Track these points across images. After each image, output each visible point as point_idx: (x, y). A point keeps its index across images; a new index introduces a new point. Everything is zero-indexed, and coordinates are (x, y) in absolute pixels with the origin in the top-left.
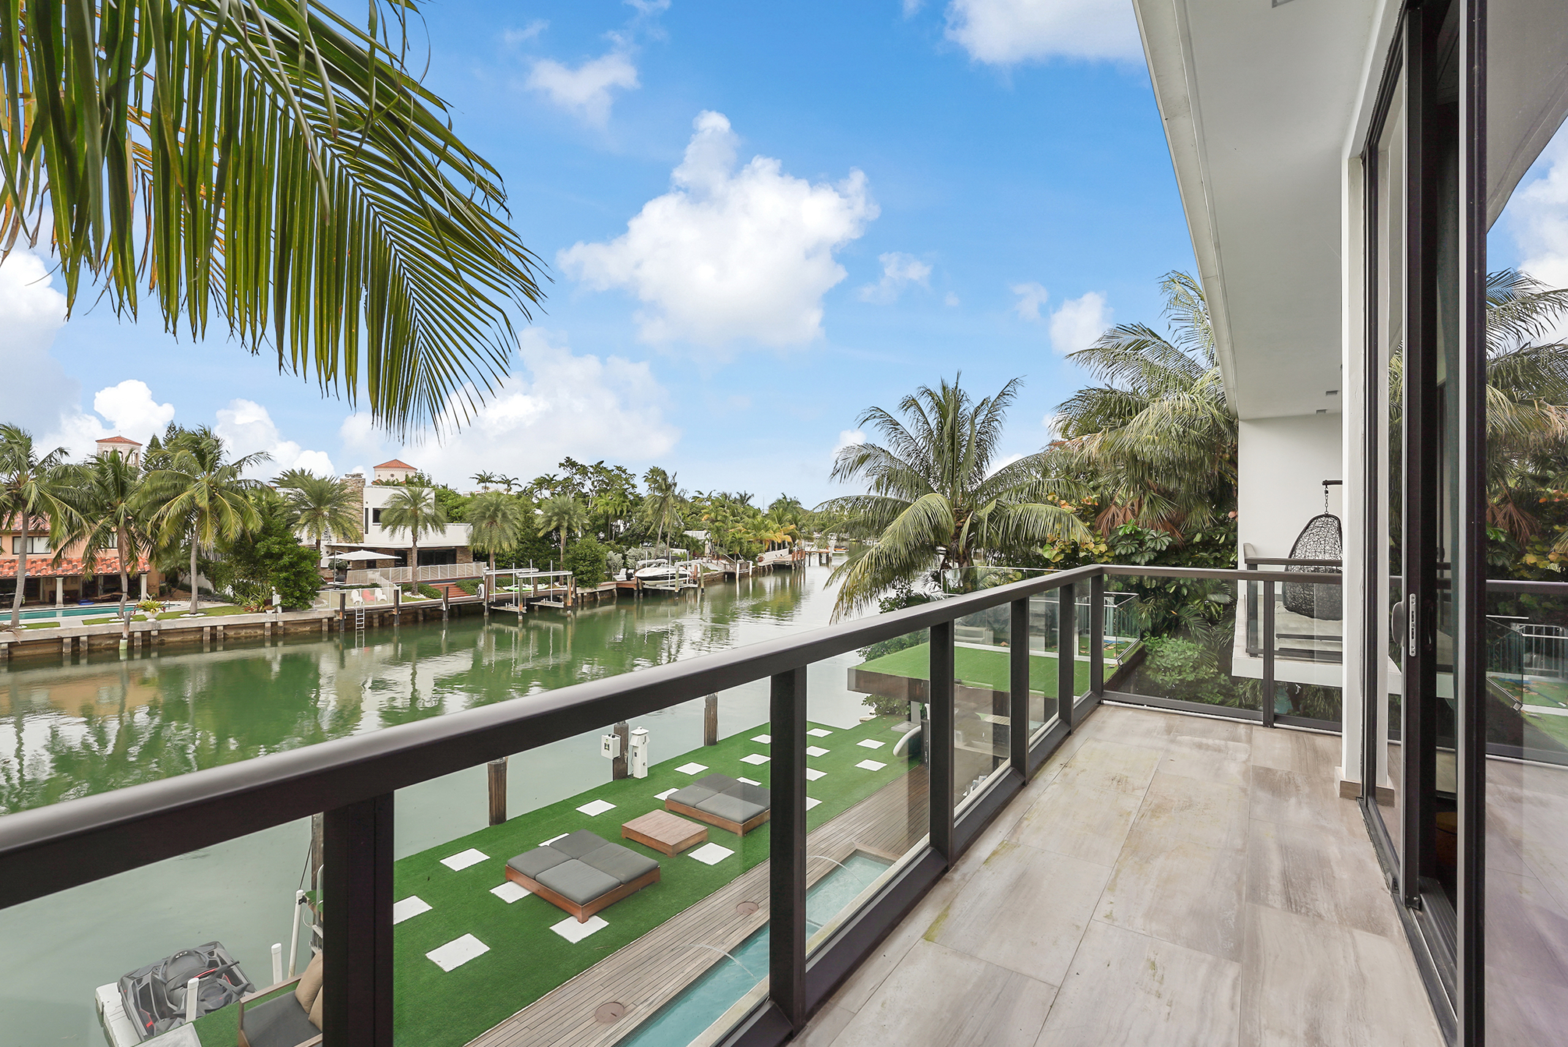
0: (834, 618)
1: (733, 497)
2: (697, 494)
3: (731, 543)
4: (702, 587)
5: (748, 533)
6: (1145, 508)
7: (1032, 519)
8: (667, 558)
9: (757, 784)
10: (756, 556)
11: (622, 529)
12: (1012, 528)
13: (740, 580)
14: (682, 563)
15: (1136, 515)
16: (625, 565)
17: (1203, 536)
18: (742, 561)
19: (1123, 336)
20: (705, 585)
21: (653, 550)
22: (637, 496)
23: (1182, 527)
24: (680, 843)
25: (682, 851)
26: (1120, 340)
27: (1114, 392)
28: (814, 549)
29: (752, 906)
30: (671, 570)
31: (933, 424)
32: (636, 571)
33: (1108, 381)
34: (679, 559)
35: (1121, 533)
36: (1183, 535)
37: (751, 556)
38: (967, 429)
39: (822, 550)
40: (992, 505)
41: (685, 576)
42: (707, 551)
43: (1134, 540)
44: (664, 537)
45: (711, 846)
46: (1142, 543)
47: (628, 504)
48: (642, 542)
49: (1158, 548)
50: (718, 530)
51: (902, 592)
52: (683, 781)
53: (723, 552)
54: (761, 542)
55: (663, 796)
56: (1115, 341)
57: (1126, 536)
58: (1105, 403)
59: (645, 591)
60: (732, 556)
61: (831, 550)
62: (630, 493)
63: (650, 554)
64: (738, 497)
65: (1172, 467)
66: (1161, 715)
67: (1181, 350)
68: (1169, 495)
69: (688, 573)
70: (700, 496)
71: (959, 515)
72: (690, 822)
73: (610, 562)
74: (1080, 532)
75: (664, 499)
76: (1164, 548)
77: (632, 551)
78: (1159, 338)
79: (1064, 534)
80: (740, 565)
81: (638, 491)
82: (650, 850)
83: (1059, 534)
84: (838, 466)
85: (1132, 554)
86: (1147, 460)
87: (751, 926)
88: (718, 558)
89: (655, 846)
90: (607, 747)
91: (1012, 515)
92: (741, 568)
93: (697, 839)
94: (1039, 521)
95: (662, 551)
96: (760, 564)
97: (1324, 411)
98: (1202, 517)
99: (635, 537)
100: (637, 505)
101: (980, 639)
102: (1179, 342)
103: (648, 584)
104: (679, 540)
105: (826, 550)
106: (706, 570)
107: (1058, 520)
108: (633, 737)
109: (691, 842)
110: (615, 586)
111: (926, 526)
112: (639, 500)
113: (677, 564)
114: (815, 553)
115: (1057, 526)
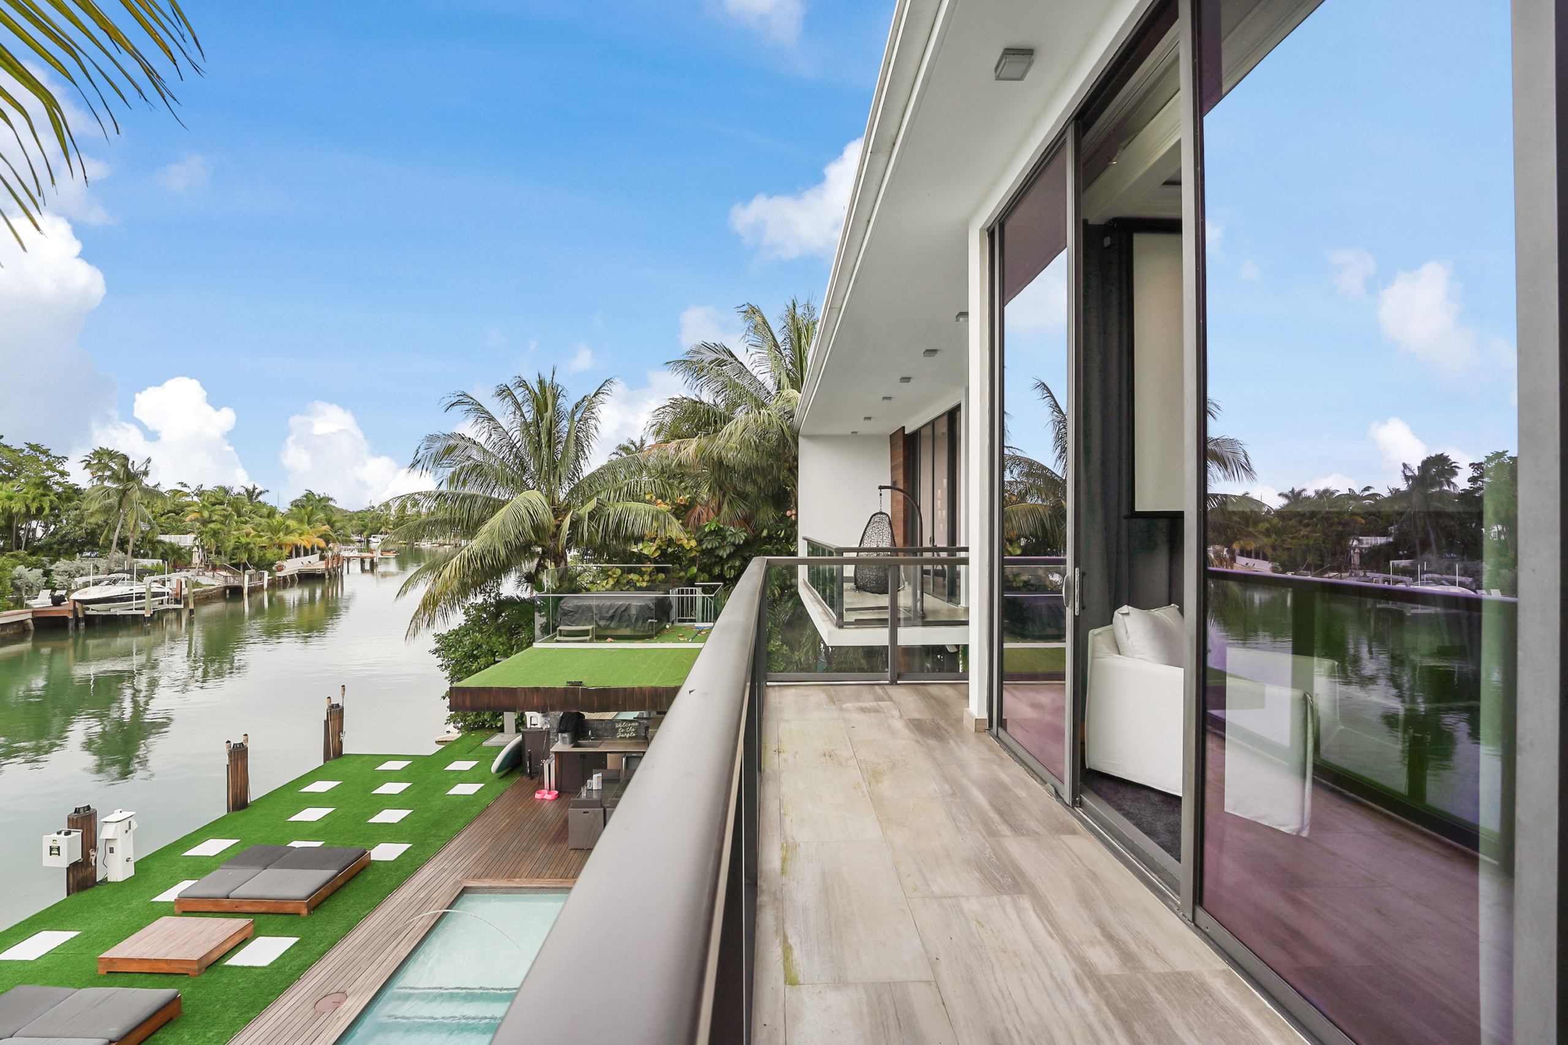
0: (411, 632)
1: (235, 491)
2: (179, 488)
3: (234, 549)
4: (192, 606)
5: (261, 537)
6: (725, 507)
7: (631, 518)
8: (130, 571)
9: (318, 844)
10: (273, 564)
11: (39, 533)
12: (612, 526)
13: (249, 596)
14: (157, 577)
15: (718, 514)
16: (50, 585)
17: (768, 531)
18: (252, 571)
19: (706, 352)
20: (195, 604)
21: (102, 563)
22: (71, 487)
23: (753, 524)
24: (211, 952)
25: (213, 964)
26: (704, 357)
27: (702, 403)
28: (356, 553)
29: (337, 997)
30: (137, 588)
31: (530, 417)
32: (70, 591)
33: (697, 391)
34: (151, 572)
35: (707, 530)
36: (753, 531)
37: (264, 565)
38: (564, 424)
39: (364, 555)
40: (591, 505)
41: (163, 594)
42: (196, 560)
43: (717, 535)
44: (122, 544)
45: (260, 941)
46: (724, 538)
47: (53, 497)
48: (81, 552)
49: (737, 542)
50: (215, 534)
51: (490, 596)
52: (201, 868)
53: (224, 560)
54: (280, 547)
55: (169, 896)
56: (700, 357)
57: (711, 532)
58: (695, 411)
59: (90, 620)
60: (237, 566)
61: (377, 555)
62: (57, 483)
63: (96, 567)
64: (243, 491)
65: (748, 473)
66: (817, 688)
67: (754, 373)
68: (743, 496)
69: (166, 590)
70: (185, 490)
71: (558, 512)
72: (222, 920)
73: (18, 582)
74: (675, 530)
75: (124, 493)
76: (742, 542)
77: (62, 564)
78: (736, 359)
79: (661, 530)
80: (250, 576)
81: (71, 480)
82: (156, 977)
83: (657, 531)
84: (419, 456)
85: (716, 548)
86: (731, 465)
87: (340, 1023)
88: (214, 568)
89: (166, 968)
90: (55, 850)
91: (612, 514)
92: (250, 580)
93: (238, 939)
94: (638, 519)
95: (119, 563)
96: (278, 574)
97: (856, 432)
98: (767, 515)
99: (66, 545)
100: (69, 499)
101: (588, 638)
102: (754, 365)
103: (94, 610)
104: (148, 546)
105: (370, 555)
106: (197, 584)
107: (655, 517)
108: (107, 826)
109: (228, 946)
110: (30, 616)
111: (528, 524)
112: (75, 492)
113: (148, 579)
114: (354, 558)
115: (655, 524)
